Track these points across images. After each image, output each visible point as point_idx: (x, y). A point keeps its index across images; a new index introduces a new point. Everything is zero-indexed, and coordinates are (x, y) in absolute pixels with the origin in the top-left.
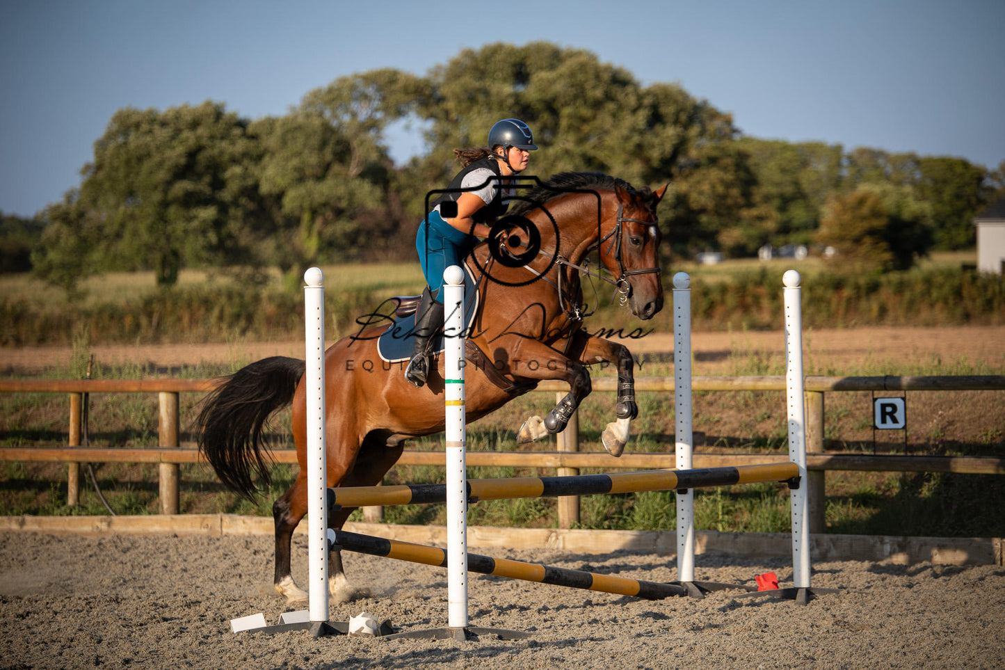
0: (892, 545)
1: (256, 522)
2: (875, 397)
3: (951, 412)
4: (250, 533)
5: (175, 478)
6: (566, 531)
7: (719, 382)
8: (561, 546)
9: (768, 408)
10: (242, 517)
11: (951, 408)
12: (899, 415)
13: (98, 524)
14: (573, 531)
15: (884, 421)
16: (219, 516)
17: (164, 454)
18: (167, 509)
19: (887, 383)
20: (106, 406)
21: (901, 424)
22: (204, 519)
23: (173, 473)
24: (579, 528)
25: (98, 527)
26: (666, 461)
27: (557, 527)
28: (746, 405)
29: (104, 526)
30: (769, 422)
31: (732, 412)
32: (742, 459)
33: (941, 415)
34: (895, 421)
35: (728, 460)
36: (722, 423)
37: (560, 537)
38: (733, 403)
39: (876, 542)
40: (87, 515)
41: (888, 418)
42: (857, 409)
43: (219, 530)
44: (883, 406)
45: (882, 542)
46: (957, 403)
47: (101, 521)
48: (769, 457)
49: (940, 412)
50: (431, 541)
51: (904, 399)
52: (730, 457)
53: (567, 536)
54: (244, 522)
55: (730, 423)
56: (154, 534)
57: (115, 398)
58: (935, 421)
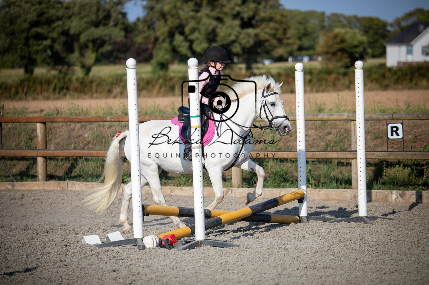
0: (396, 195)
1: (84, 185)
2: (388, 123)
3: (420, 130)
4: (82, 190)
5: (45, 164)
6: (236, 189)
7: (311, 116)
8: (234, 196)
9: (331, 128)
10: (78, 183)
11: (419, 128)
12: (400, 132)
13: (8, 186)
14: (239, 188)
15: (392, 135)
16: (66, 182)
17: (39, 152)
18: (41, 179)
19: (395, 116)
20: (10, 129)
21: (401, 136)
22: (59, 183)
23: (44, 162)
24: (243, 187)
25: (7, 187)
26: (285, 155)
27: (231, 186)
28: (319, 127)
29: (10, 187)
30: (331, 135)
31: (313, 131)
32: (322, 154)
33: (415, 132)
34: (398, 135)
35: (315, 154)
36: (309, 136)
37: (233, 192)
38: (313, 127)
39: (389, 193)
40: (2, 182)
41: (394, 133)
42: (373, 129)
43: (67, 189)
44: (392, 128)
45: (392, 194)
46: (422, 126)
47: (9, 185)
48: (335, 152)
49: (415, 130)
50: (170, 194)
51: (402, 124)
52: (316, 153)
53: (237, 191)
54: (79, 185)
55: (312, 136)
56: (35, 190)
57: (14, 125)
58: (412, 134)
